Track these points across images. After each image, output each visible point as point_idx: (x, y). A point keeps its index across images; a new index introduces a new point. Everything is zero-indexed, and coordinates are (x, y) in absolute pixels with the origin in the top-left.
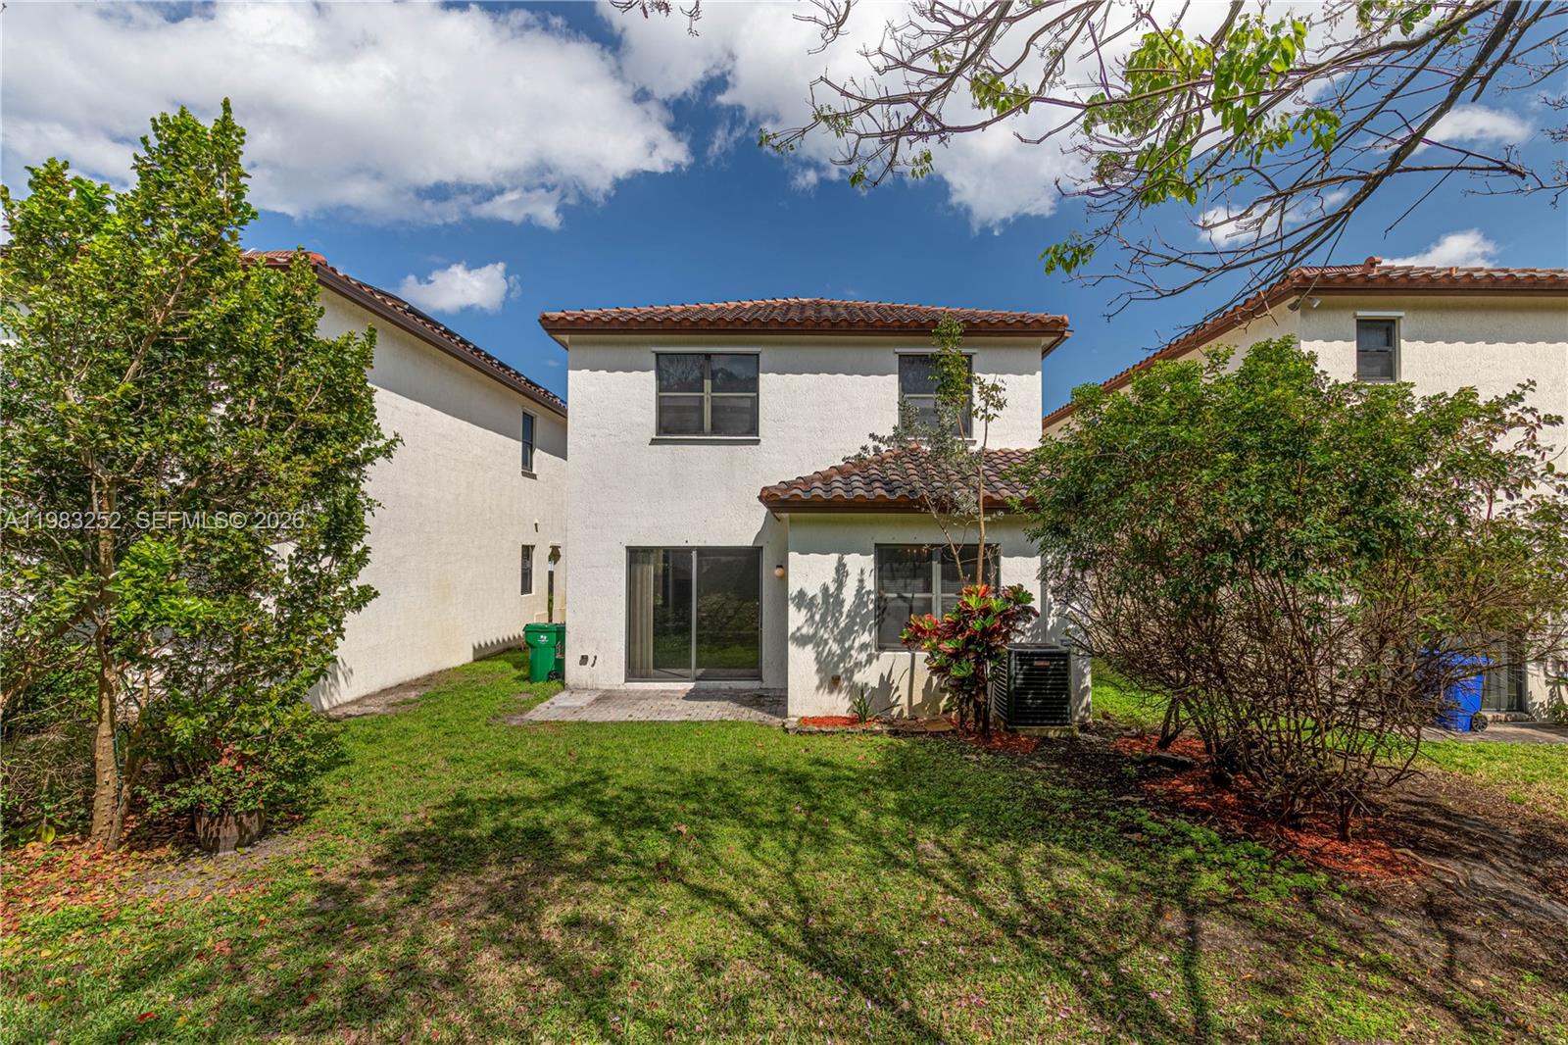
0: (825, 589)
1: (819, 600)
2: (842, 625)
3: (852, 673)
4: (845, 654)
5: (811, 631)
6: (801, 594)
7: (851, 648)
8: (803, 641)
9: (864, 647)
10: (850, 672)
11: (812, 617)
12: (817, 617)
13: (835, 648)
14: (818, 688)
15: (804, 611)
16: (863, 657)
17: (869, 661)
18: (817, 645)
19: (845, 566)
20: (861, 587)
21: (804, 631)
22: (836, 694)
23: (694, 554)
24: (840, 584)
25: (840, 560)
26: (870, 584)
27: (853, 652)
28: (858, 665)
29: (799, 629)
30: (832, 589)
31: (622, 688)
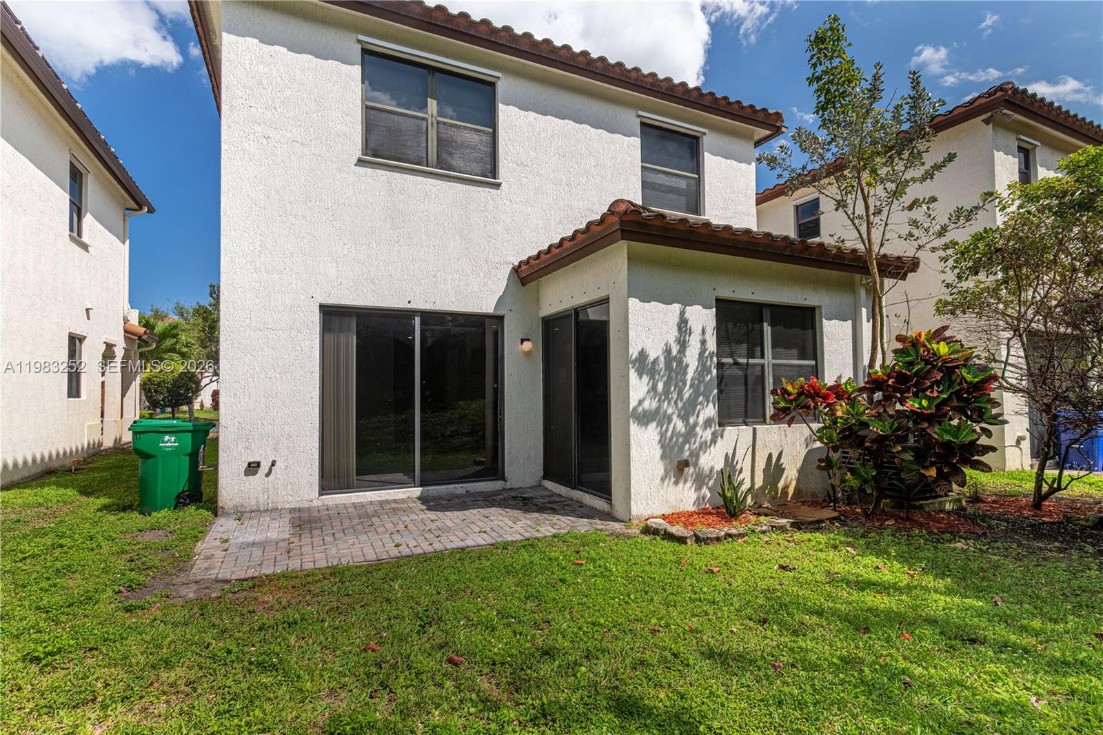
0: (668, 351)
1: (662, 365)
2: (686, 396)
3: (698, 457)
4: (691, 432)
5: (654, 405)
6: (643, 354)
7: (696, 424)
8: (645, 418)
9: (708, 423)
10: (696, 455)
11: (654, 388)
12: (660, 386)
13: (680, 426)
14: (663, 479)
15: (645, 379)
16: (708, 435)
17: (714, 441)
18: (660, 424)
19: (686, 322)
20: (703, 350)
21: (646, 405)
22: (681, 484)
23: (417, 320)
24: (683, 344)
25: (682, 313)
26: (712, 345)
27: (698, 429)
28: (704, 446)
29: (641, 402)
30: (674, 352)
31: (317, 503)
